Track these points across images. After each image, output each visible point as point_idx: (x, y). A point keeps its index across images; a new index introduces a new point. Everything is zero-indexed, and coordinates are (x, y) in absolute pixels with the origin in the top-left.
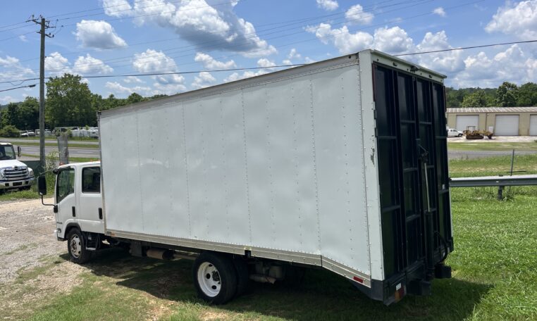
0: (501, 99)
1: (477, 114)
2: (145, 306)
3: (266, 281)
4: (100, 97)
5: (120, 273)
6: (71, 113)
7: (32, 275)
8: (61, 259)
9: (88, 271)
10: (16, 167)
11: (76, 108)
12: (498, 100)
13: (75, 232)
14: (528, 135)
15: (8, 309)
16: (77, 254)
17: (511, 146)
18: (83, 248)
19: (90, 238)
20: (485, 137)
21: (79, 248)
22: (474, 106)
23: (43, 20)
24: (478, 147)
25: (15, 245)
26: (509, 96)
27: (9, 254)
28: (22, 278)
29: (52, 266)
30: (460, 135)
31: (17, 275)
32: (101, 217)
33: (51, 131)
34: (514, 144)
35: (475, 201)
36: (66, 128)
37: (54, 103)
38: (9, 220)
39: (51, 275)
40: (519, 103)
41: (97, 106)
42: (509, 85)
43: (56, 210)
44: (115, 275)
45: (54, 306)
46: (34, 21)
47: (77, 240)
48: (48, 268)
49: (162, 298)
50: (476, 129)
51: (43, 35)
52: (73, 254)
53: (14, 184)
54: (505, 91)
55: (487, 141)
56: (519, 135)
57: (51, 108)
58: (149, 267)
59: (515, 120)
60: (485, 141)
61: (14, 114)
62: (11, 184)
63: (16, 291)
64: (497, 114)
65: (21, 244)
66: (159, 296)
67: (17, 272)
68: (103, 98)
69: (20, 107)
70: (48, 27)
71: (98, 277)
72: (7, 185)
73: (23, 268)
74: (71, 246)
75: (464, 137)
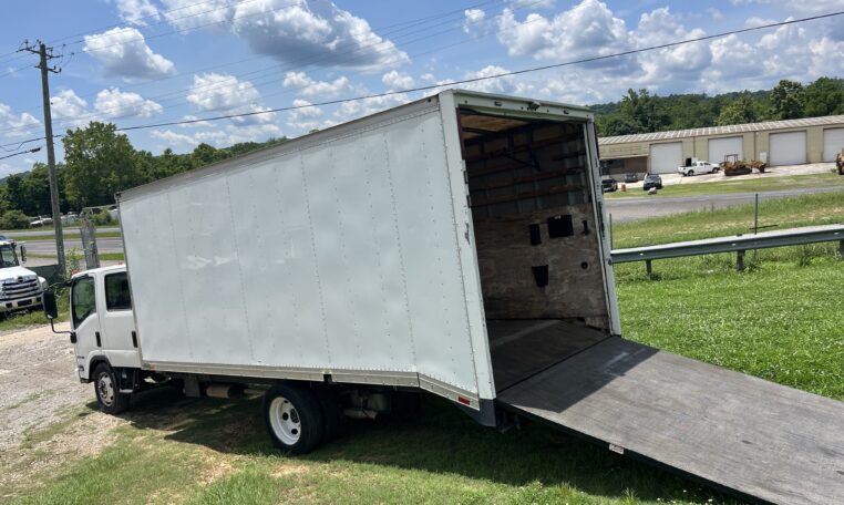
0: (778, 107)
1: (739, 135)
2: (199, 465)
3: (364, 415)
4: (150, 154)
5: (171, 423)
6: (106, 184)
7: (45, 435)
8: (88, 410)
9: (126, 424)
10: (20, 278)
11: (113, 174)
12: (774, 110)
13: (103, 369)
14: (822, 161)
15: (10, 483)
16: (110, 401)
17: (793, 181)
18: (116, 391)
19: (125, 376)
20: (754, 170)
21: (111, 392)
22: (737, 121)
23: (43, 47)
24: (744, 188)
25: (22, 394)
26: (790, 102)
27: (13, 407)
28: (30, 441)
29: (75, 419)
30: (716, 170)
31: (23, 437)
32: (136, 344)
33: (79, 213)
34: (797, 178)
35: (703, 276)
36: (101, 208)
37: (78, 170)
38: (13, 358)
39: (73, 433)
40: (806, 111)
41: (145, 169)
42: (789, 85)
43: (74, 339)
44: (165, 425)
45: (75, 475)
46: (28, 49)
47: (107, 381)
48: (68, 423)
49: (227, 452)
50: (740, 159)
51: (45, 70)
52: (104, 400)
53: (19, 304)
54: (784, 94)
55: (757, 177)
56: (808, 163)
57: (73, 178)
58: (213, 411)
59: (799, 139)
60: (754, 176)
61: (17, 192)
62: (15, 303)
63: (22, 458)
64: (773, 133)
65: (31, 392)
66: (222, 450)
67: (24, 433)
68: (154, 155)
69: (25, 180)
70: (51, 57)
71: (139, 431)
72: (9, 305)
73: (33, 427)
74: (100, 390)
75: (722, 173)
